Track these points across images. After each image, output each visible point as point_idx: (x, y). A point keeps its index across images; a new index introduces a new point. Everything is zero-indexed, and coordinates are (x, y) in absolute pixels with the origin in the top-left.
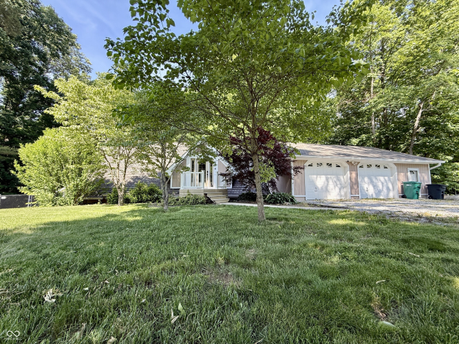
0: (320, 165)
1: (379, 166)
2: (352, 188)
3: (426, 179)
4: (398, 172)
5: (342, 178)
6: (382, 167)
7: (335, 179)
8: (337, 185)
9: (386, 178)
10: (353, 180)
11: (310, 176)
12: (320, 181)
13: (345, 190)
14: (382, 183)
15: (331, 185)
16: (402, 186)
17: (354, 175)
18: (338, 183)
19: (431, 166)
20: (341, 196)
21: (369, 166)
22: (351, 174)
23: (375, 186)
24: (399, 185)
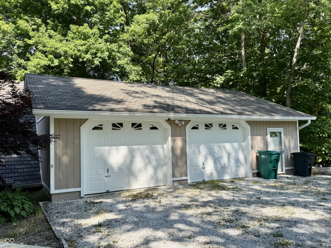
0: (117, 126)
1: (225, 126)
2: (175, 166)
3: (292, 144)
4: (252, 135)
5: (159, 147)
6: (229, 127)
7: (147, 152)
8: (150, 162)
9: (236, 145)
10: (178, 152)
11: (97, 148)
12: (117, 156)
13: (164, 169)
14: (229, 155)
15: (139, 163)
16: (257, 157)
17: (179, 142)
18: (153, 158)
19: (301, 123)
20: (157, 180)
21: (208, 126)
22: (174, 141)
23: (216, 160)
24: (253, 156)
